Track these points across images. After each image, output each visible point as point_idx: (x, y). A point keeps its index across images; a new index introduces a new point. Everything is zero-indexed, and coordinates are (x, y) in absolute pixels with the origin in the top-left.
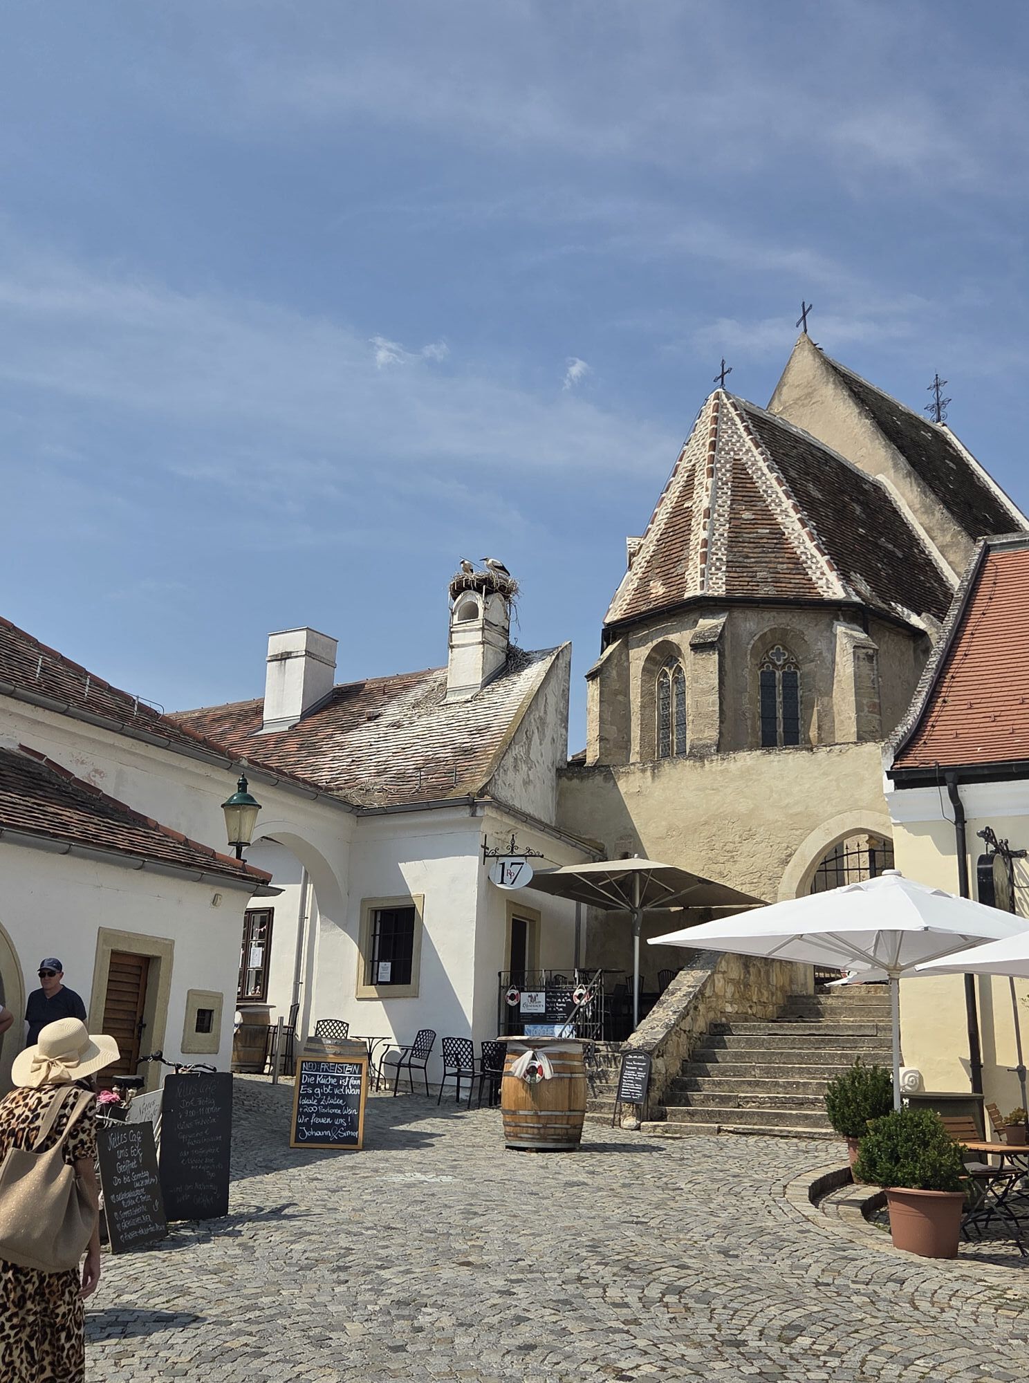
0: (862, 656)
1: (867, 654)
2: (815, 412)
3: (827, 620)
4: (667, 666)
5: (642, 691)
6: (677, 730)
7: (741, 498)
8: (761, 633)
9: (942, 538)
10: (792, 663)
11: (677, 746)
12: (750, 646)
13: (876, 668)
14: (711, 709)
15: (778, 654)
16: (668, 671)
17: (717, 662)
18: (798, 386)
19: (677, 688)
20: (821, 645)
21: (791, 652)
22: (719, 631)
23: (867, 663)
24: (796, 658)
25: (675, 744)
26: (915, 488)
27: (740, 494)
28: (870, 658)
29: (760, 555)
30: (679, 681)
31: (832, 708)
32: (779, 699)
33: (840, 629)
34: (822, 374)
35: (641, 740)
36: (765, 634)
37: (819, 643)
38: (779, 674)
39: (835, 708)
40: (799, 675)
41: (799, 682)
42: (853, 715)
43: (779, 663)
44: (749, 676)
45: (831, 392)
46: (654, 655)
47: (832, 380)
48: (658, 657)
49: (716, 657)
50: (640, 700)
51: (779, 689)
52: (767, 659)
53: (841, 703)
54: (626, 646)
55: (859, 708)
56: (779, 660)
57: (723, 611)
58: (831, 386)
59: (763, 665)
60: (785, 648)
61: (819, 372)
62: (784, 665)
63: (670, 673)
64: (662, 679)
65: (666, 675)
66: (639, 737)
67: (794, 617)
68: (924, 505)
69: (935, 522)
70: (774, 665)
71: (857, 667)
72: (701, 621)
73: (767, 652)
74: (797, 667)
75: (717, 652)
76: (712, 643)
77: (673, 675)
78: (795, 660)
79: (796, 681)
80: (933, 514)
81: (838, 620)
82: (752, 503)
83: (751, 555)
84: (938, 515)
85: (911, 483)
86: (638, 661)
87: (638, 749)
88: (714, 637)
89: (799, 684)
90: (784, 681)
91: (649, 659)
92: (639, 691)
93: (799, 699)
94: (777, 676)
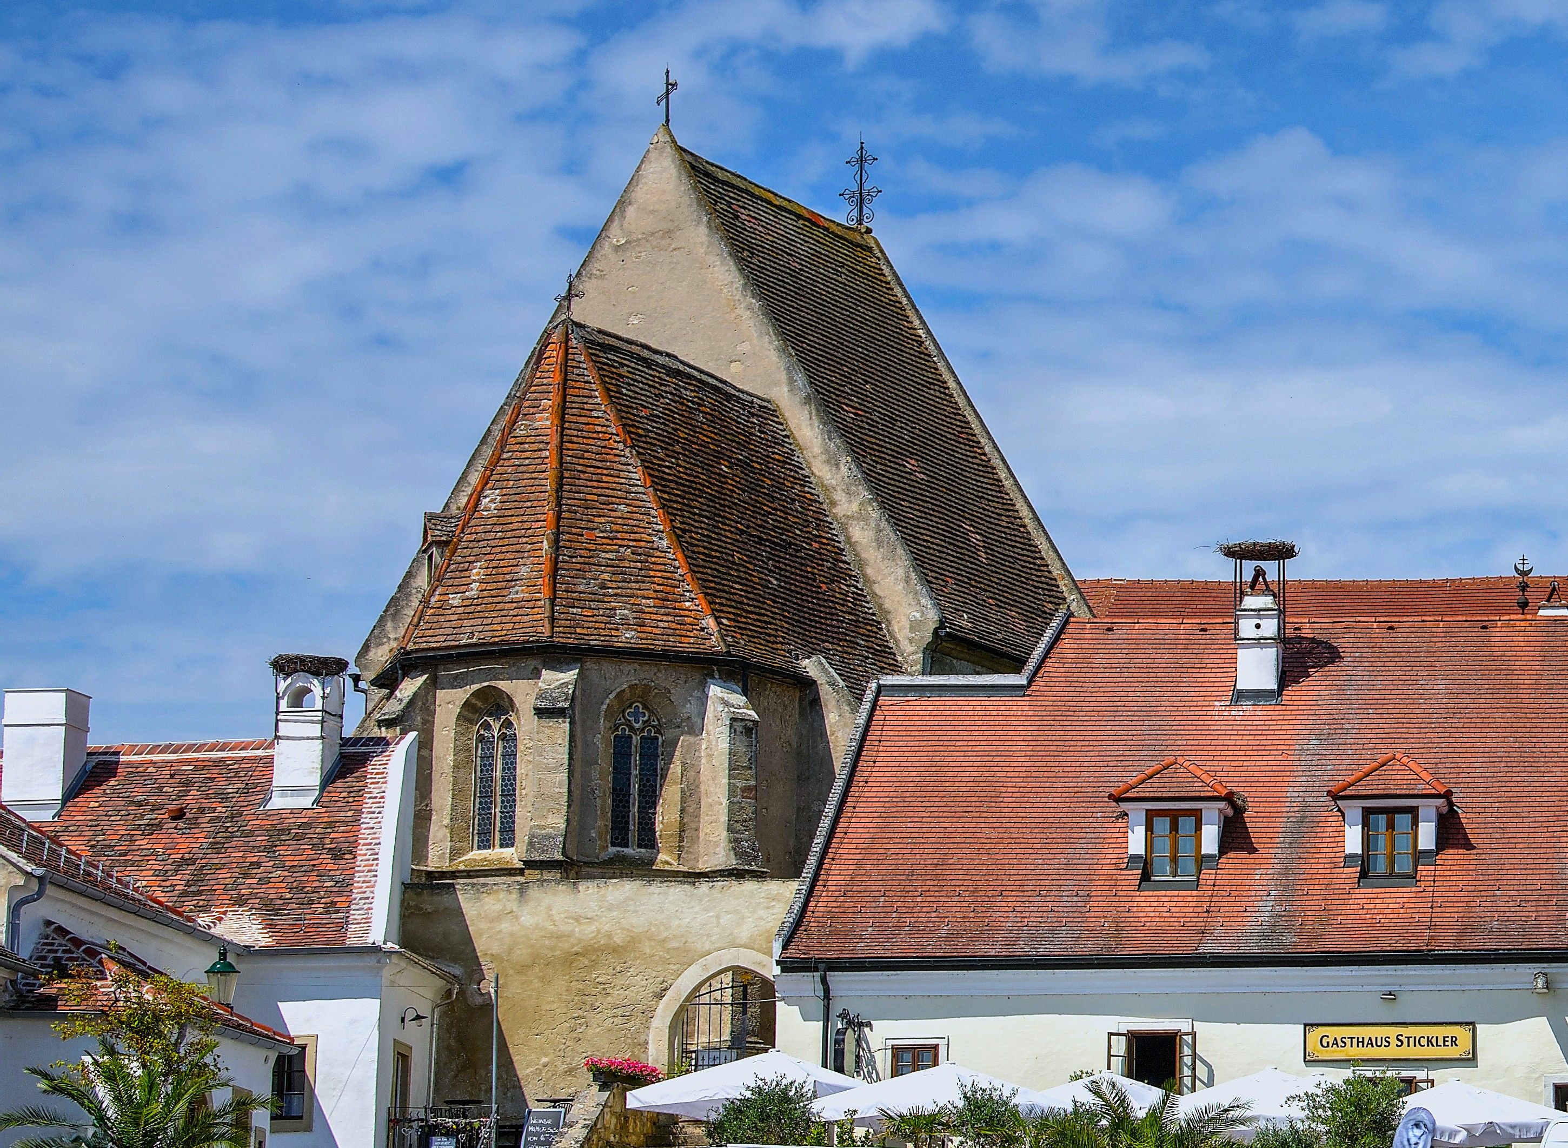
0: (739, 729)
1: (745, 727)
2: (677, 263)
3: (697, 677)
4: (490, 715)
5: (456, 747)
6: (503, 802)
7: (596, 498)
8: (618, 690)
9: (846, 505)
10: (654, 727)
11: (502, 823)
12: (605, 707)
13: (754, 743)
14: (557, 790)
15: (636, 714)
16: (492, 723)
17: (568, 733)
18: (652, 212)
19: (505, 747)
20: (690, 709)
21: (652, 712)
22: (570, 692)
23: (744, 738)
24: (658, 720)
25: (498, 818)
26: (816, 422)
27: (595, 491)
28: (748, 731)
29: (620, 584)
30: (509, 739)
31: (698, 786)
32: (635, 772)
33: (715, 691)
34: (690, 205)
35: (452, 810)
36: (624, 690)
37: (688, 705)
38: (636, 739)
39: (703, 788)
40: (660, 739)
41: (660, 750)
42: (725, 802)
43: (637, 726)
44: (602, 743)
45: (704, 239)
46: (474, 701)
47: (705, 219)
48: (479, 704)
49: (567, 726)
50: (452, 758)
51: (636, 759)
52: (623, 720)
53: (710, 782)
54: (434, 684)
55: (732, 791)
56: (637, 721)
57: (576, 661)
58: (703, 230)
59: (617, 729)
60: (645, 707)
61: (686, 201)
62: (643, 729)
63: (496, 726)
64: (482, 732)
65: (487, 726)
66: (449, 807)
67: (659, 670)
68: (826, 451)
69: (839, 477)
70: (632, 728)
71: (732, 742)
72: (546, 674)
73: (623, 711)
74: (658, 732)
75: (568, 720)
76: (565, 709)
77: (500, 730)
78: (656, 723)
79: (656, 748)
80: (837, 465)
81: (713, 677)
82: (610, 507)
83: (609, 584)
84: (844, 470)
85: (810, 414)
86: (450, 706)
87: (447, 821)
88: (565, 700)
89: (660, 753)
90: (642, 748)
91: (467, 705)
92: (452, 745)
93: (659, 771)
94: (634, 742)
